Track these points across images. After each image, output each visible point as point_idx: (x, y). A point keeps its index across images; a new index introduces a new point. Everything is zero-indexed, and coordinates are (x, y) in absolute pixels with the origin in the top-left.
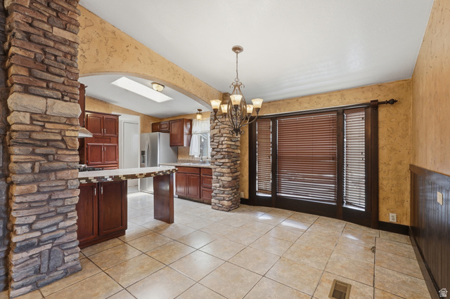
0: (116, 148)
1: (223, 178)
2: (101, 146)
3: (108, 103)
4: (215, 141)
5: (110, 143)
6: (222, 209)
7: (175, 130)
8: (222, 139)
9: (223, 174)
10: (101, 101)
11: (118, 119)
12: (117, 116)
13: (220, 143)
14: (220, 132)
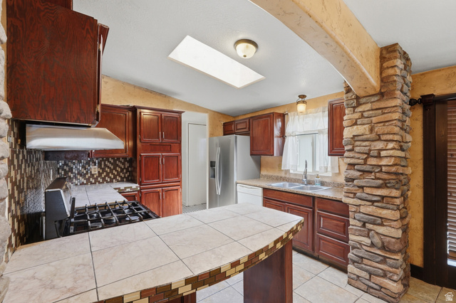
0: (178, 159)
1: (381, 230)
2: (158, 157)
3: (170, 97)
4: (357, 149)
5: (170, 151)
6: (381, 294)
7: (257, 130)
8: (380, 145)
9: (382, 221)
10: (160, 94)
11: (180, 117)
12: (180, 113)
13: (374, 153)
14: (371, 130)
